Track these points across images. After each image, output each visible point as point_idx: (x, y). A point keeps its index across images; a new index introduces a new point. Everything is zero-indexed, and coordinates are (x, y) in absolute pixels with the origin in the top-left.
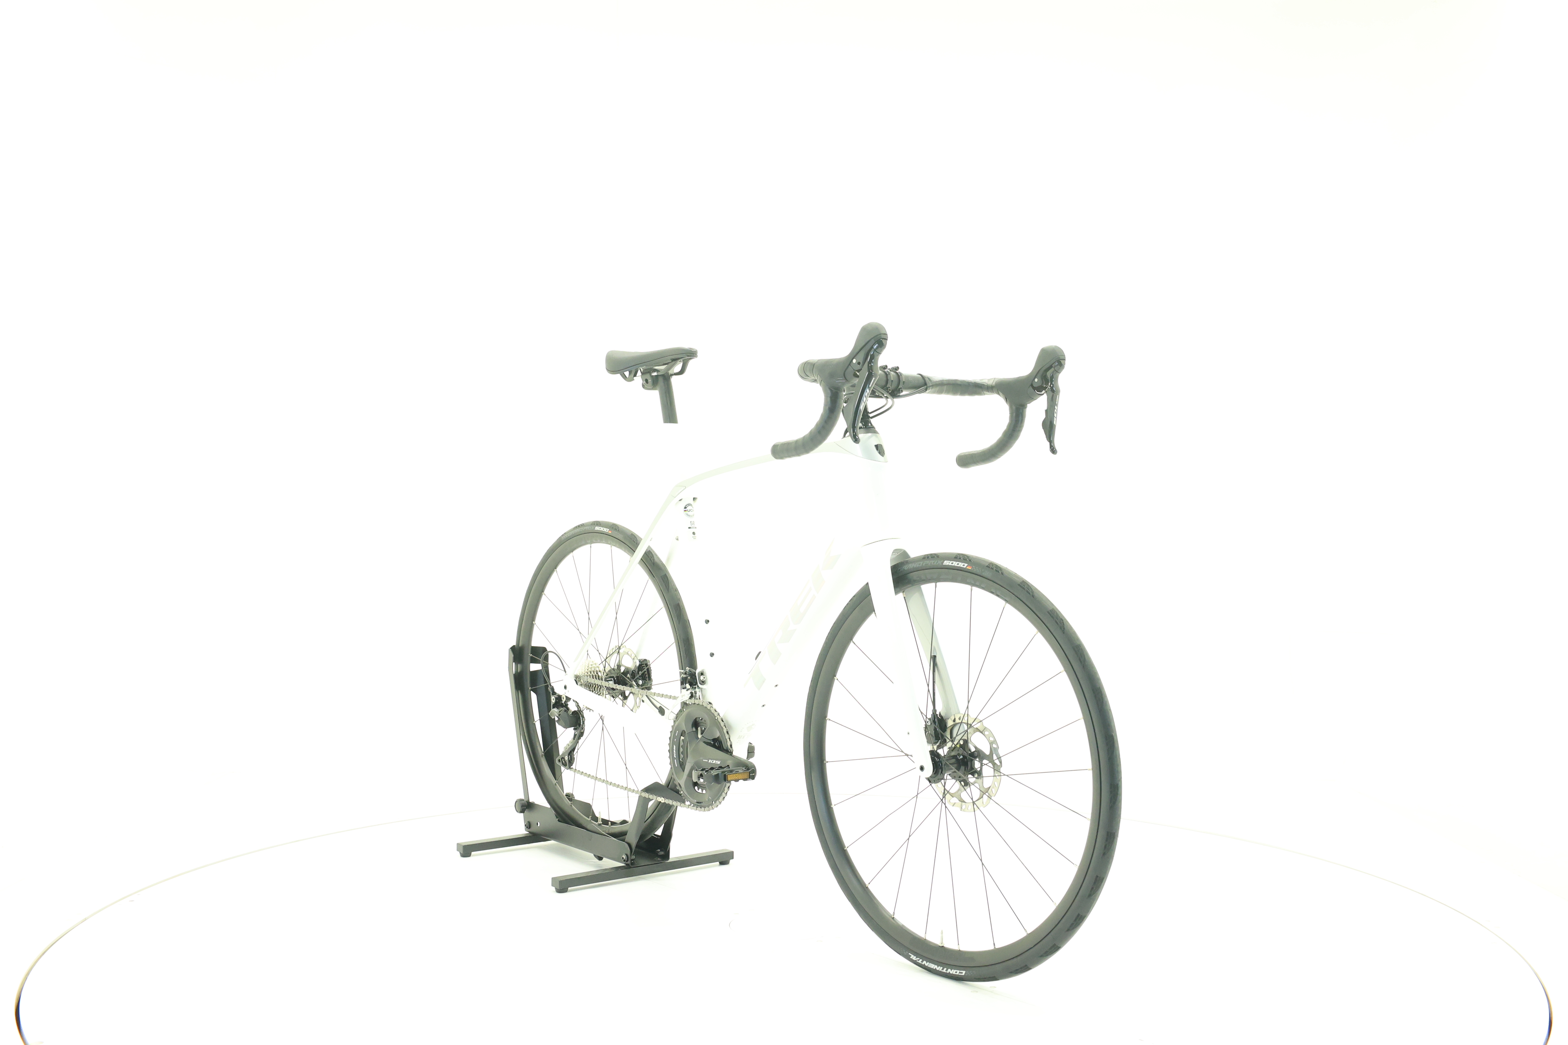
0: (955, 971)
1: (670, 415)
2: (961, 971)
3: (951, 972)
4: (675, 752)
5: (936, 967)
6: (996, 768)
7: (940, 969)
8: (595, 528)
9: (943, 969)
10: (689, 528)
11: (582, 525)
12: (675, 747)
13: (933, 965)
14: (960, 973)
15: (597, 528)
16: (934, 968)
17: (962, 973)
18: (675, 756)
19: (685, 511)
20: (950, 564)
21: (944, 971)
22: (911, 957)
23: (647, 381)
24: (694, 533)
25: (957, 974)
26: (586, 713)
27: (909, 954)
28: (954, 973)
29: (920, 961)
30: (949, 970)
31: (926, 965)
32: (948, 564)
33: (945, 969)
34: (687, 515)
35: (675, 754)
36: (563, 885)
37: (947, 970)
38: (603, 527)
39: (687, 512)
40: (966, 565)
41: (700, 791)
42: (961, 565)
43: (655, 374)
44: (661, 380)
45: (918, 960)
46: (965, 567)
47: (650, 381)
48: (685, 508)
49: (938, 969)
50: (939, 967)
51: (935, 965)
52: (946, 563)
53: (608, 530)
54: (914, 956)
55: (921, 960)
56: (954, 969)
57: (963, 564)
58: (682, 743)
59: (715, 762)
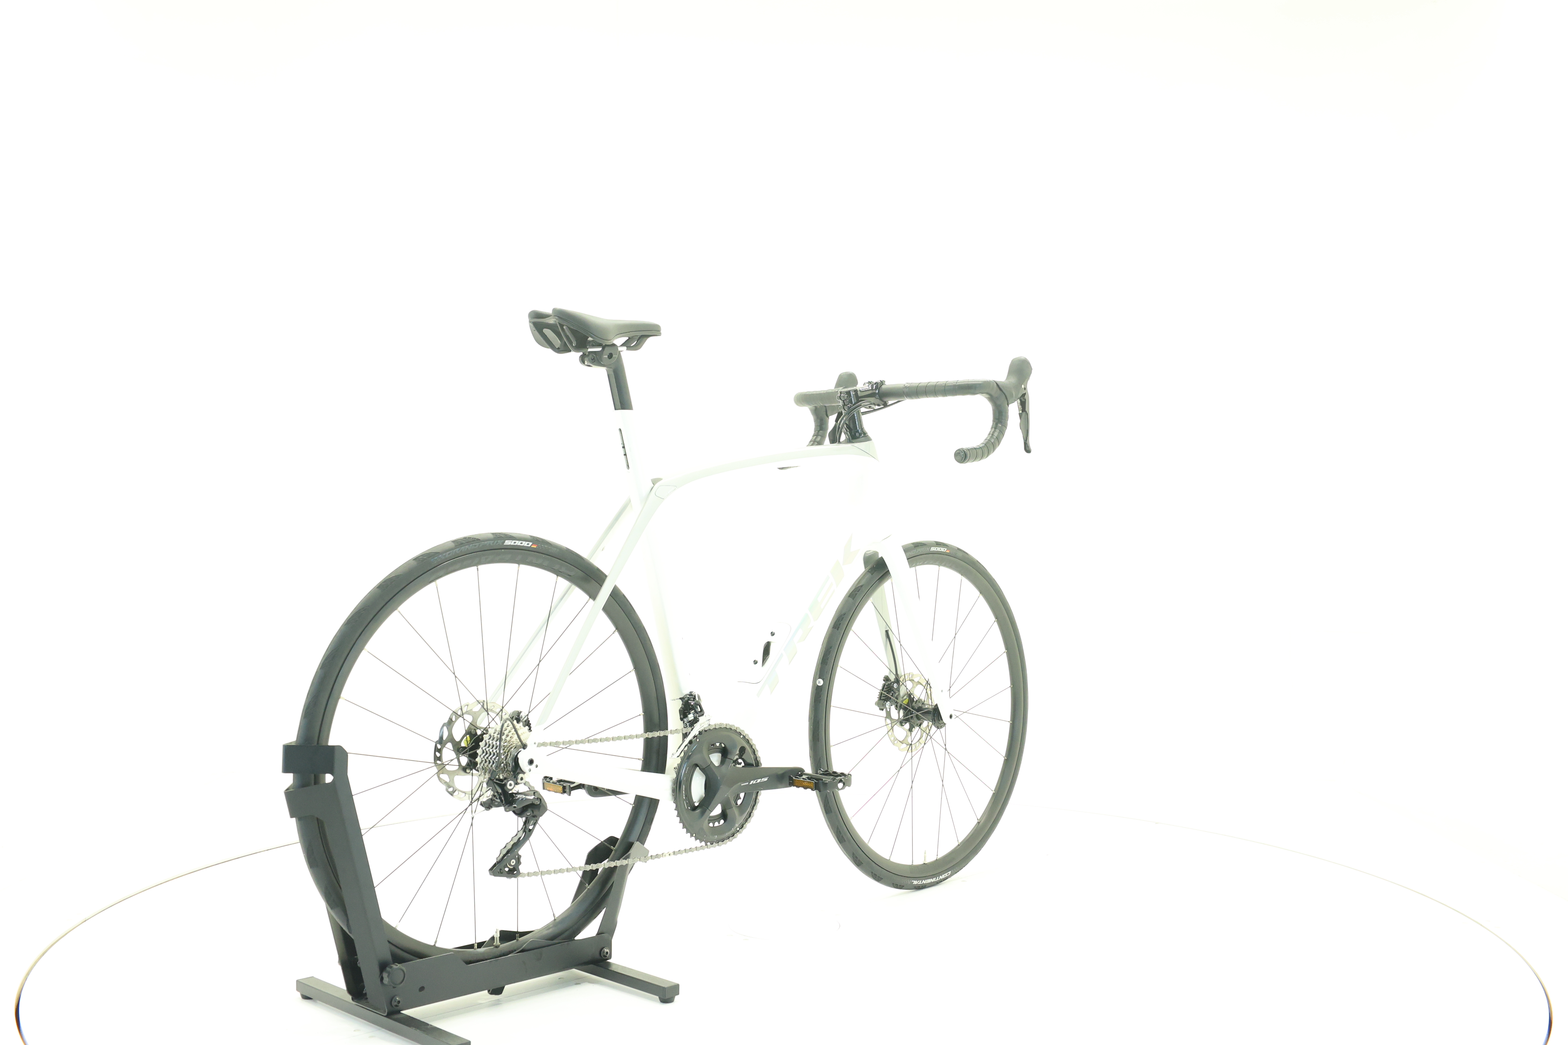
8: (503, 542)
15: (507, 543)
20: (935, 550)
27: (912, 881)
31: (924, 883)
38: (519, 540)
40: (946, 549)
42: (943, 550)
51: (930, 879)
52: (933, 549)
53: (531, 544)
55: (920, 881)
56: (943, 875)
59: (759, 781)
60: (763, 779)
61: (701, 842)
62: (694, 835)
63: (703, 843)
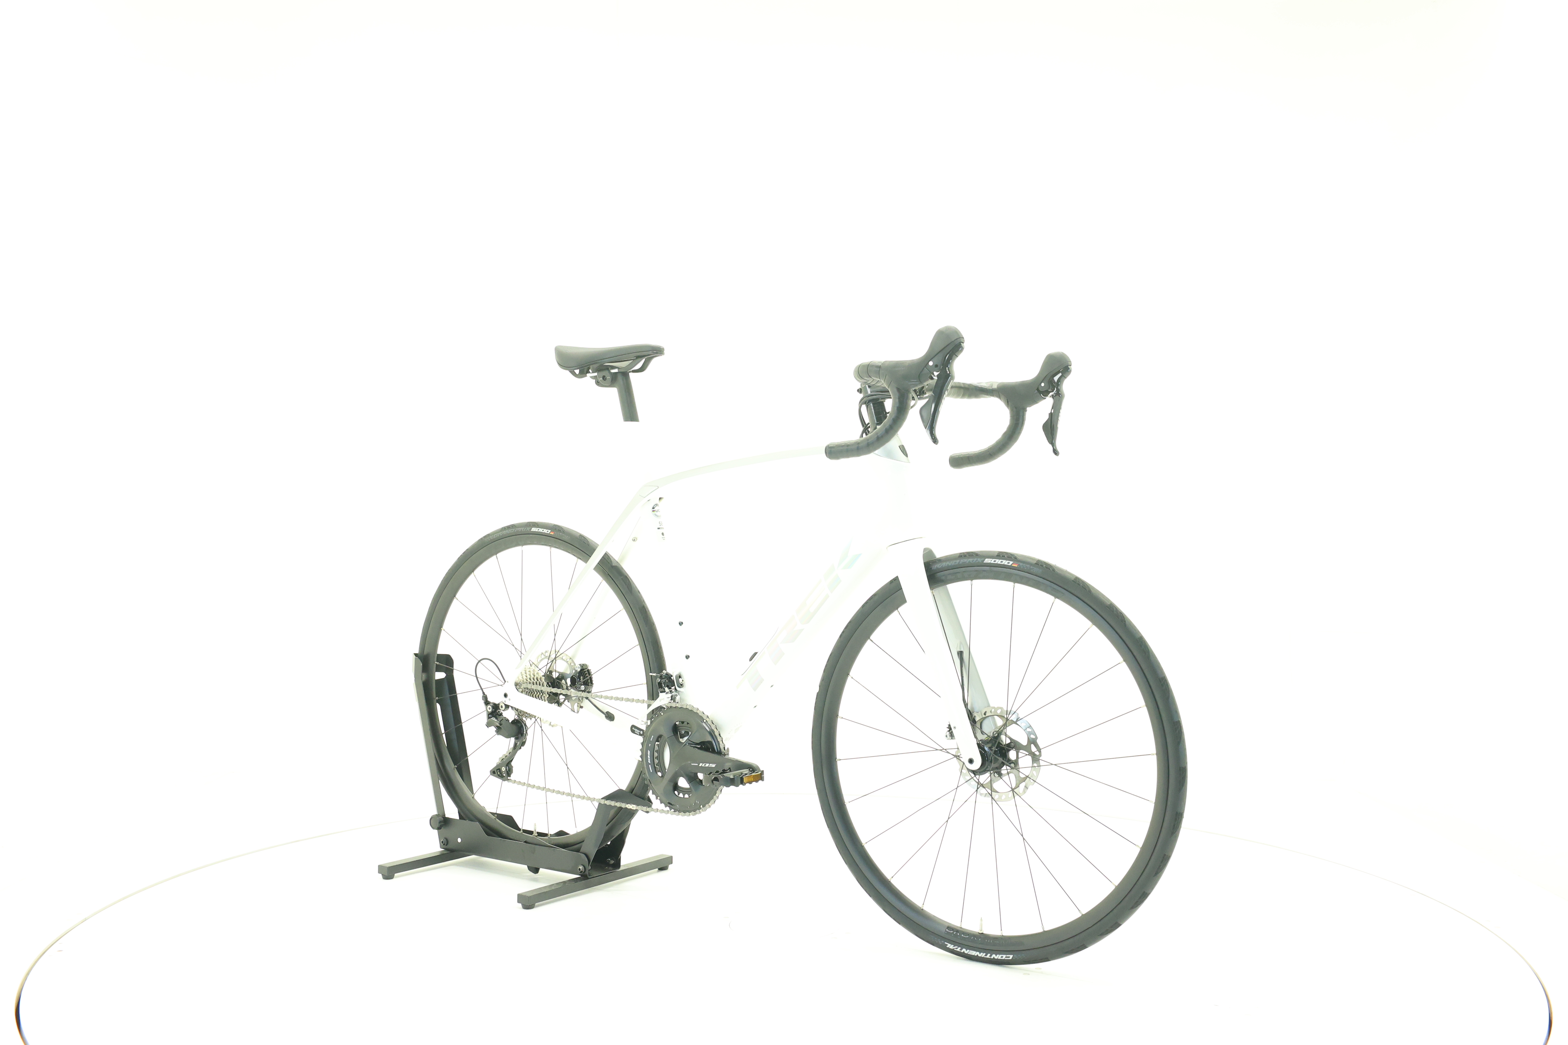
0: (1001, 956)
1: (630, 413)
2: (1007, 956)
3: (996, 958)
4: (649, 757)
5: (978, 953)
6: (1035, 758)
7: (982, 955)
8: (531, 529)
9: (986, 955)
10: (659, 528)
11: (513, 526)
12: (649, 752)
13: (975, 952)
14: (1006, 957)
15: (534, 529)
16: (976, 955)
17: (1009, 957)
18: (649, 762)
19: (653, 511)
20: (992, 562)
21: (988, 956)
22: (948, 946)
23: (604, 378)
24: (663, 534)
25: (1003, 958)
26: (529, 722)
27: (946, 943)
28: (1000, 958)
29: (958, 950)
30: (994, 956)
31: (966, 952)
32: (989, 562)
33: (989, 955)
34: (656, 515)
35: (649, 760)
36: (528, 902)
37: (991, 956)
38: (542, 528)
39: (655, 512)
40: (1011, 562)
41: (681, 795)
42: (1005, 562)
43: (613, 371)
44: (620, 377)
45: (957, 948)
46: (1010, 564)
47: (608, 378)
48: (653, 508)
49: (980, 955)
50: (982, 954)
51: (977, 951)
53: (550, 531)
54: (952, 944)
55: (960, 948)
56: (1000, 954)
57: (1008, 561)
58: (656, 748)
59: (707, 765)
60: (711, 765)
61: (666, 807)
62: (659, 798)
63: (668, 808)
